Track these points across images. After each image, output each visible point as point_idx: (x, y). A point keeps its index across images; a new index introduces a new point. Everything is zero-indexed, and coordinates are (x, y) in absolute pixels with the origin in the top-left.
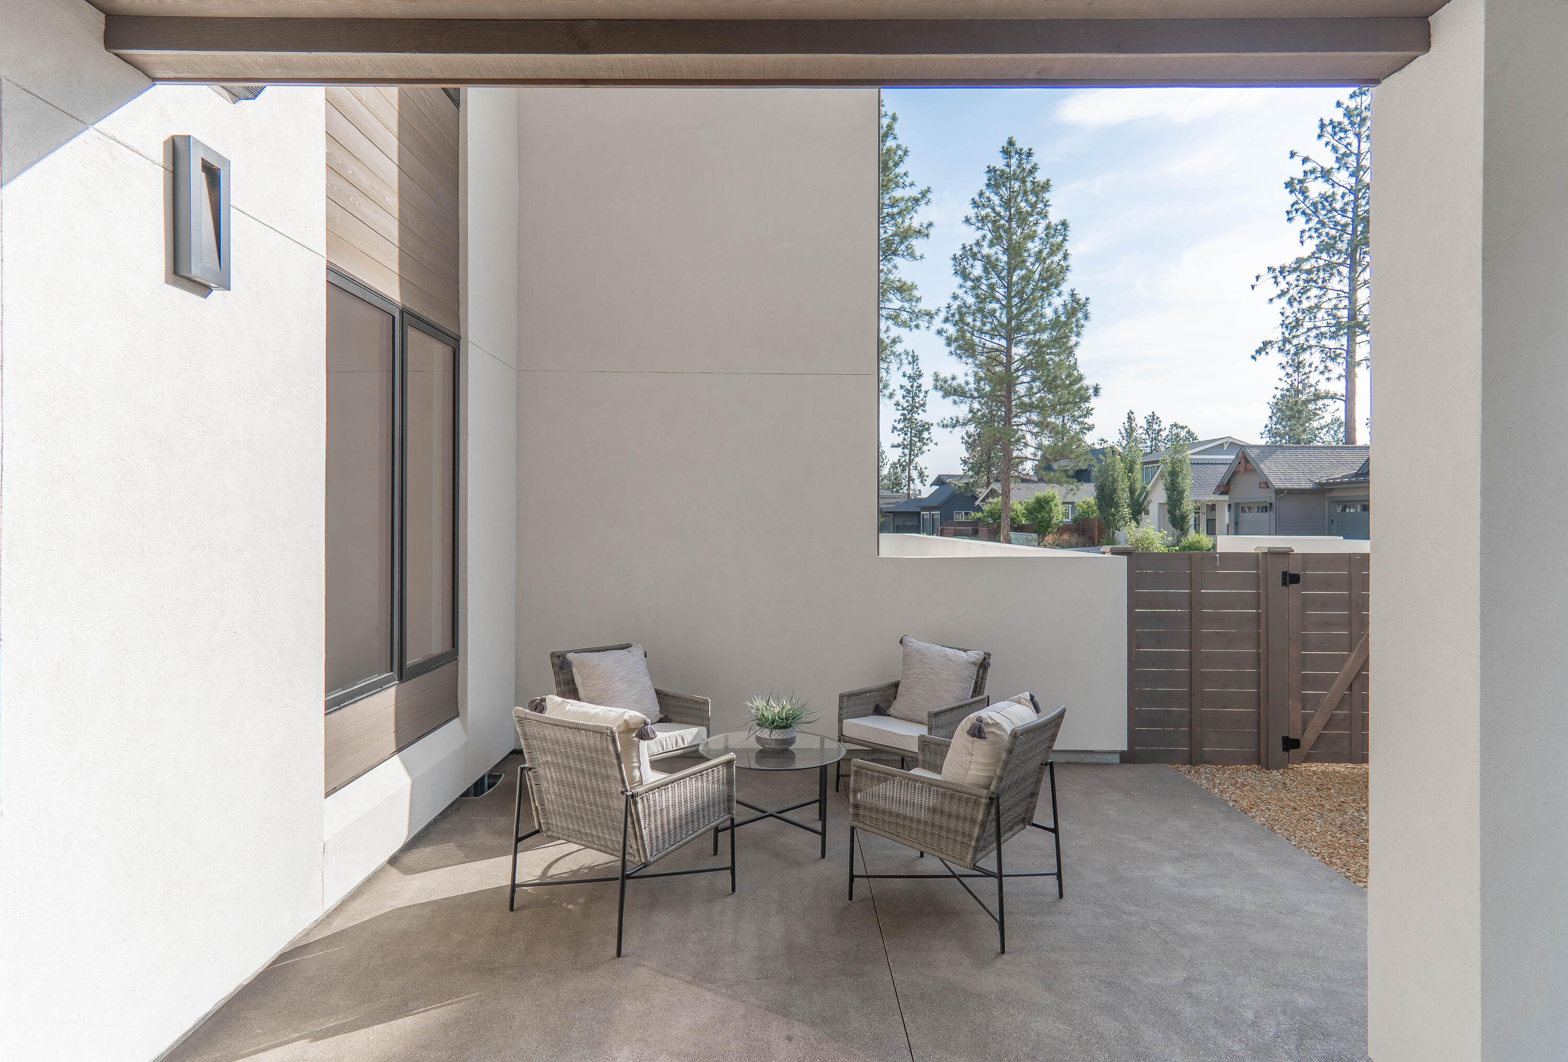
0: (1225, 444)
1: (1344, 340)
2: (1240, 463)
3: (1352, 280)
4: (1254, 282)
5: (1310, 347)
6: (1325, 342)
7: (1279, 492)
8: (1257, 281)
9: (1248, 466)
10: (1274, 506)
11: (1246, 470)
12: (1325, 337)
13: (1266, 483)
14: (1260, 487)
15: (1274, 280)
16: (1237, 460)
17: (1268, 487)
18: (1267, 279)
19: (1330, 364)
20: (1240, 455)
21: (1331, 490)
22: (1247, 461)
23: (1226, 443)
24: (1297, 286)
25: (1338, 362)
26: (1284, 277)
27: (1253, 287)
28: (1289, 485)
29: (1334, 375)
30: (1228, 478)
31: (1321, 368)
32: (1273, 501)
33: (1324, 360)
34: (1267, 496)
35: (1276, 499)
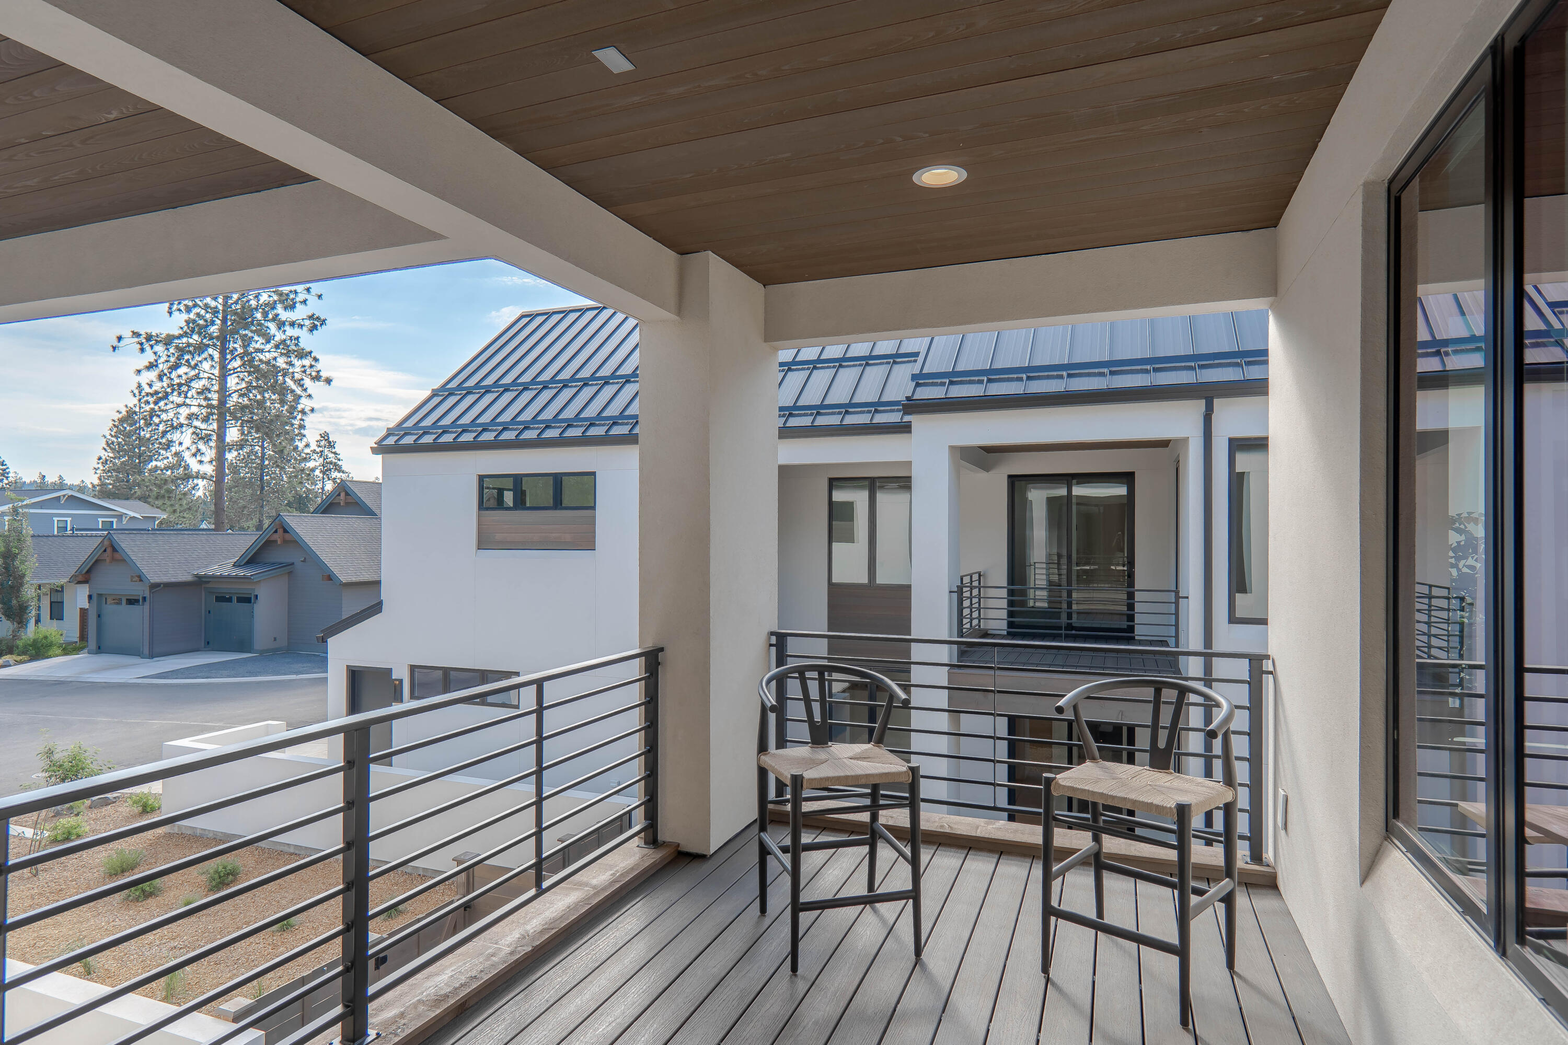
0: (62, 498)
1: (215, 426)
2: (105, 551)
3: (223, 367)
4: (115, 343)
5: (181, 425)
6: (196, 423)
7: (154, 586)
8: (119, 342)
9: (116, 556)
10: (148, 599)
11: (113, 559)
12: (197, 418)
13: (139, 577)
14: (132, 581)
15: (139, 346)
16: (102, 546)
17: (141, 580)
18: (130, 343)
19: (201, 446)
20: (106, 543)
21: (208, 582)
22: (114, 550)
23: (64, 496)
24: (167, 361)
25: (210, 445)
26: (152, 347)
27: (114, 348)
28: (165, 579)
29: (206, 459)
30: (88, 567)
31: (193, 450)
32: (147, 594)
33: (196, 441)
34: (139, 590)
35: (150, 592)
